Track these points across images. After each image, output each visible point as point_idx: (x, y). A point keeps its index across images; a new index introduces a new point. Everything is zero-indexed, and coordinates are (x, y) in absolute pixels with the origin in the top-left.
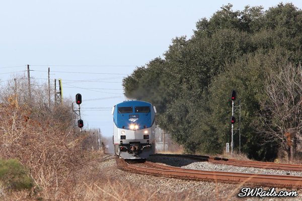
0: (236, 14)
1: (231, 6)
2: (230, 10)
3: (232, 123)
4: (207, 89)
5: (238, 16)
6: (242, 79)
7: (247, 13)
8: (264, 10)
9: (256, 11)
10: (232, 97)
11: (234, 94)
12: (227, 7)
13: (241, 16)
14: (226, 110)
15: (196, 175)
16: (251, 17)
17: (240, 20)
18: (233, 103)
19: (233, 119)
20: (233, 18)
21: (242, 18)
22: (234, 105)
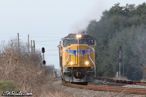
0: (121, 8)
1: (119, 4)
2: (119, 6)
3: (120, 62)
4: (107, 45)
5: (123, 9)
6: (125, 40)
7: (127, 7)
8: (136, 6)
9: (132, 6)
10: (120, 49)
11: (121, 48)
12: (117, 4)
13: (124, 9)
14: (116, 55)
15: (101, 88)
16: (129, 10)
17: (124, 11)
18: (120, 52)
19: (120, 60)
20: (120, 10)
21: (125, 10)
22: (121, 53)
